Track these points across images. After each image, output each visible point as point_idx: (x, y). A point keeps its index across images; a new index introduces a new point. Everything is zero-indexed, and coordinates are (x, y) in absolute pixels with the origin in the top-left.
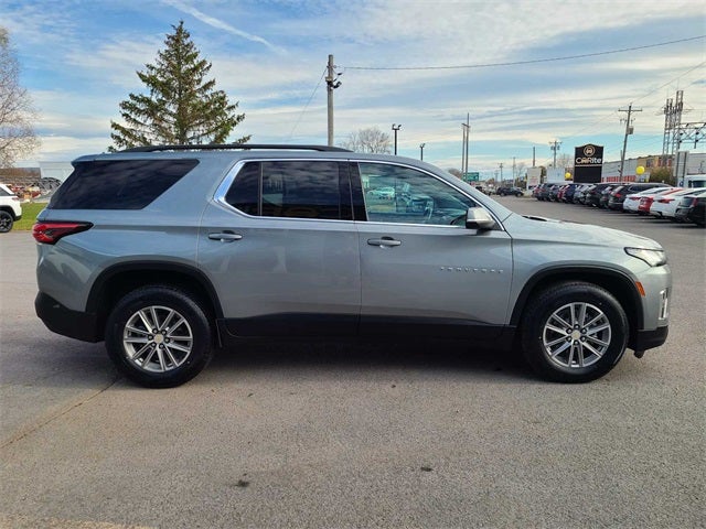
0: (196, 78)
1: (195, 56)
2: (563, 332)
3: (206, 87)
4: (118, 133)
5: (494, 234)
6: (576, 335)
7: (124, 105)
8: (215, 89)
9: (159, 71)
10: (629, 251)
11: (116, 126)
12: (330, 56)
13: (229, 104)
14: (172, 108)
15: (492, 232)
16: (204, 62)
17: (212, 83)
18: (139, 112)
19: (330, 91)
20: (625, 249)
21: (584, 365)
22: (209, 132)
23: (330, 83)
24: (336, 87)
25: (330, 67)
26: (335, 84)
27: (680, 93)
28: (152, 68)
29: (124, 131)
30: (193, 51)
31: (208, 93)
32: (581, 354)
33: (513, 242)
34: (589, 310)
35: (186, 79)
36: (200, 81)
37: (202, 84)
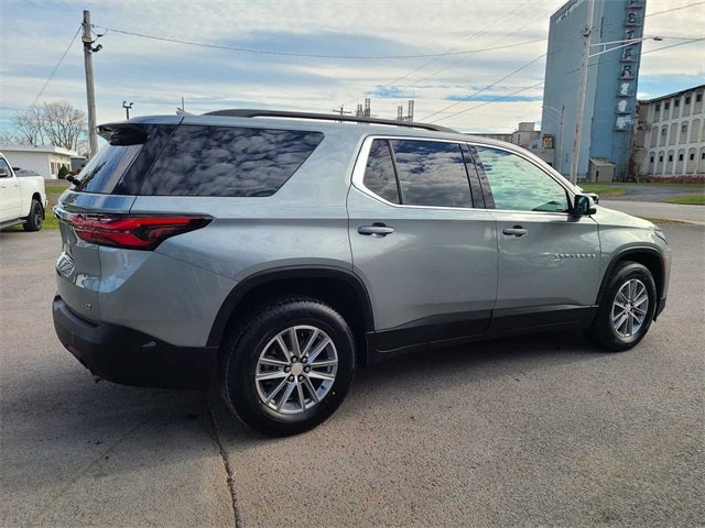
12: (85, 12)
23: (87, 45)
25: (86, 24)
27: (368, 101)
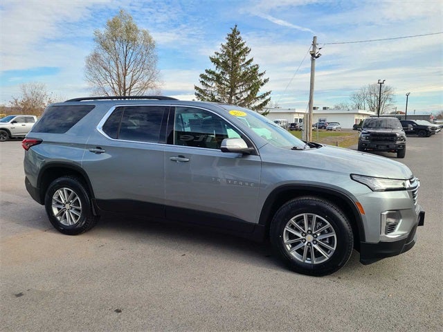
0: (242, 58)
1: (242, 45)
2: (299, 235)
3: (248, 63)
4: (197, 92)
5: (252, 158)
6: (310, 238)
7: (202, 76)
8: (252, 64)
9: (221, 55)
10: (353, 176)
11: (196, 88)
13: (259, 72)
14: (228, 77)
15: (251, 156)
16: (247, 48)
17: (251, 60)
18: (209, 79)
19: (313, 60)
20: (351, 175)
21: (315, 263)
22: (246, 90)
24: (318, 57)
26: (316, 55)
28: (218, 54)
29: (201, 91)
30: (241, 42)
31: (249, 66)
32: (313, 254)
33: (262, 163)
34: (318, 220)
35: (235, 59)
36: (244, 59)
37: (246, 61)
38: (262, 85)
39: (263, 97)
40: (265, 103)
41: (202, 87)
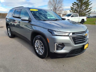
18: (74, 5)
20: (48, 29)
38: (90, 5)
39: (90, 9)
40: (90, 10)
41: (72, 7)
